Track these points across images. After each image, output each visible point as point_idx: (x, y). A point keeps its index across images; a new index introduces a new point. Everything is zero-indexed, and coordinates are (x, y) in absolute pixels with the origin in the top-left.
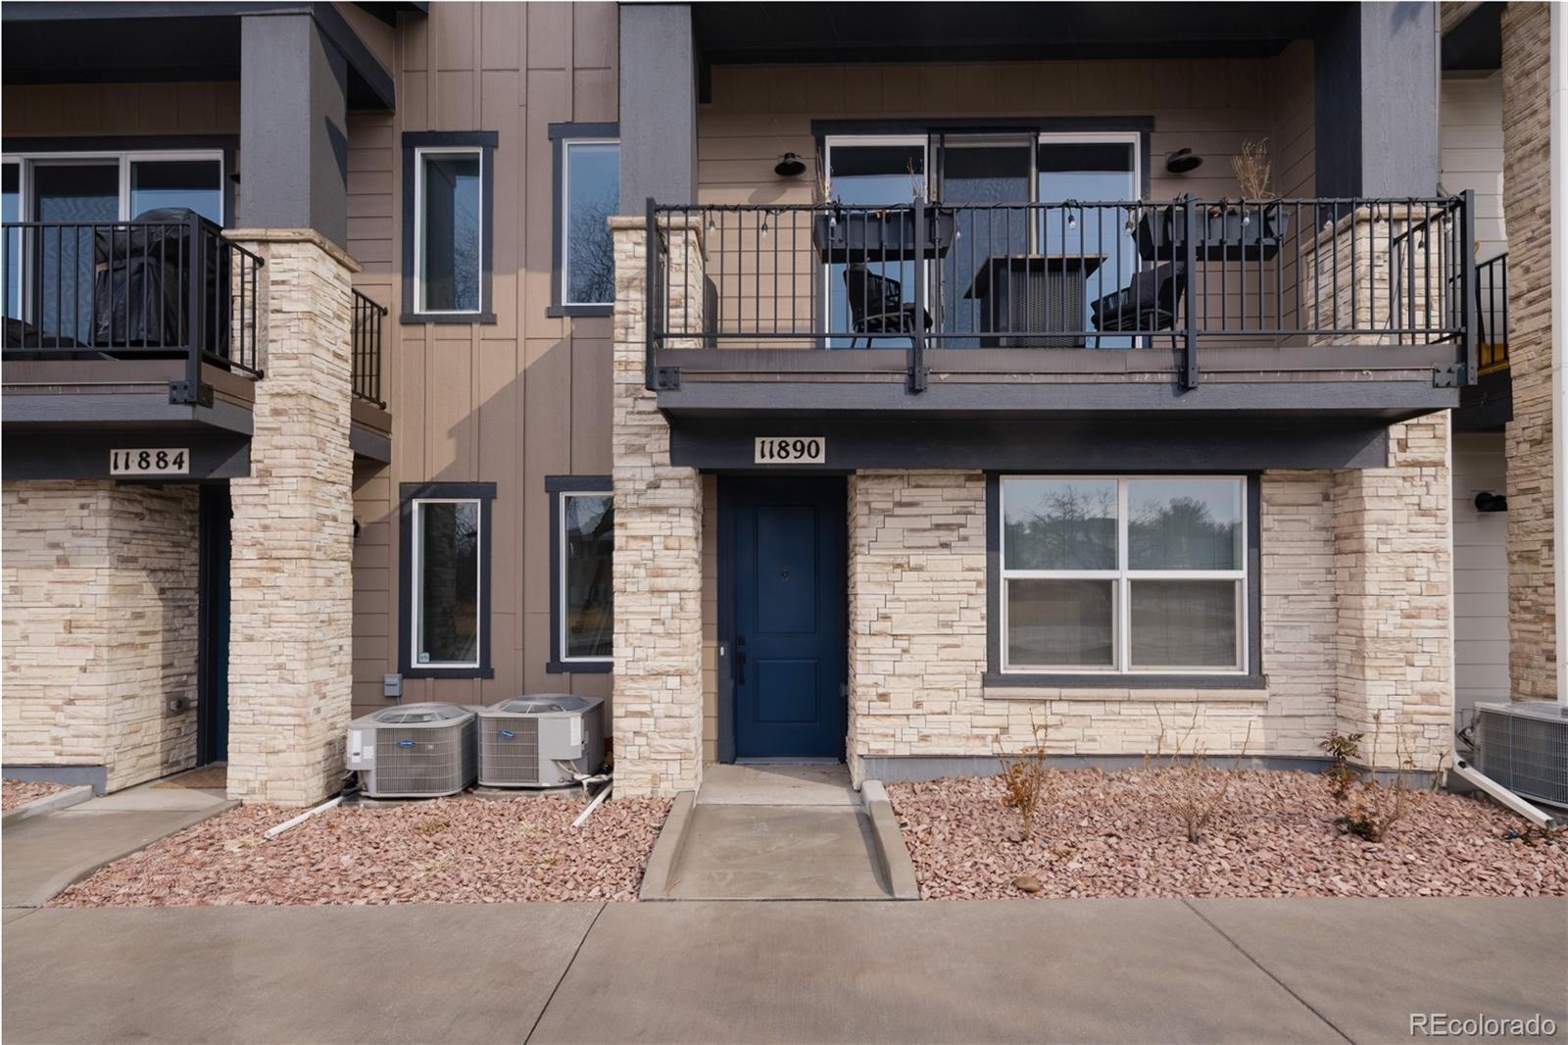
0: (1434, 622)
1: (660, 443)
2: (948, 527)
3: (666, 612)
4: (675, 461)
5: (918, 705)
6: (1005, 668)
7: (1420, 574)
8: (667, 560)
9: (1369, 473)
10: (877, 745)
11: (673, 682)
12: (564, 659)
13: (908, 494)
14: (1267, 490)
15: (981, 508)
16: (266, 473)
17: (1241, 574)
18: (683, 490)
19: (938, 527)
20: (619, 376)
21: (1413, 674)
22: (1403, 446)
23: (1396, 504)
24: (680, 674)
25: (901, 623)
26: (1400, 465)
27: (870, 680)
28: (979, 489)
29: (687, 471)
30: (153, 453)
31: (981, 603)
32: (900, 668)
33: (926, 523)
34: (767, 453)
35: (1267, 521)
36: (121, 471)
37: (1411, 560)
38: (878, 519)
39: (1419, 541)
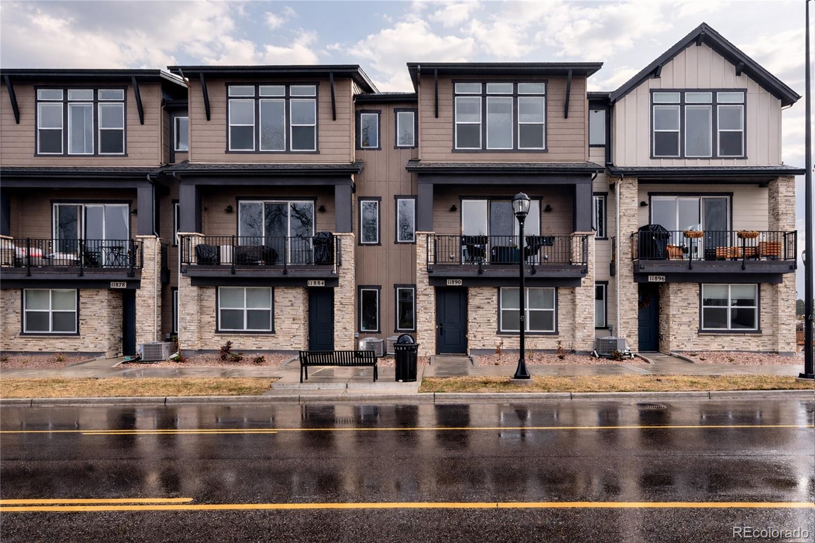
0: (590, 320)
1: (426, 281)
2: (490, 299)
3: (428, 317)
4: (430, 285)
5: (482, 338)
6: (502, 331)
7: (587, 310)
8: (428, 306)
9: (577, 288)
10: (473, 347)
11: (430, 332)
12: (398, 329)
13: (480, 291)
14: (559, 291)
15: (496, 294)
16: (342, 286)
17: (554, 310)
18: (431, 291)
19: (487, 299)
20: (418, 267)
21: (585, 331)
22: (584, 282)
23: (582, 295)
24: (431, 330)
25: (479, 320)
26: (584, 286)
27: (472, 332)
28: (496, 290)
29: (433, 287)
30: (317, 281)
31: (496, 316)
32: (478, 330)
33: (484, 298)
34: (449, 283)
35: (560, 298)
36: (310, 285)
37: (585, 307)
38: (473, 297)
39: (586, 303)
